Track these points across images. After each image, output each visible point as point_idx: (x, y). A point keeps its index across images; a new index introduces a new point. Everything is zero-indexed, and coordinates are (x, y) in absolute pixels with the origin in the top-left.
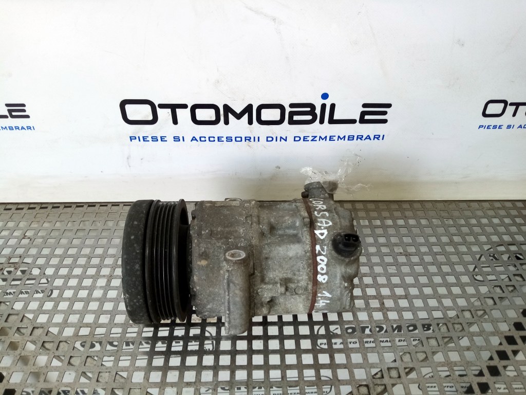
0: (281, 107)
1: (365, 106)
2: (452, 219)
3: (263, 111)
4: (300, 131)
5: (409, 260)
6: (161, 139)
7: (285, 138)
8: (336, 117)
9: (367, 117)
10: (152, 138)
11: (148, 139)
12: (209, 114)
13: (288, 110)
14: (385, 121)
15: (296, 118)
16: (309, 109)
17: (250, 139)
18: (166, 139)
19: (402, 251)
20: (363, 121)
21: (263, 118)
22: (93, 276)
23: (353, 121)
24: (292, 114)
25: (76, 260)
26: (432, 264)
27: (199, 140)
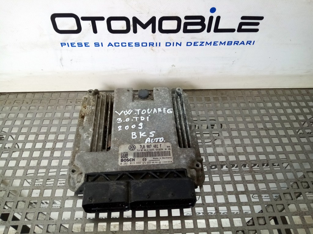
0: (178, 19)
1: (243, 18)
2: (297, 102)
3: (164, 22)
4: (192, 38)
5: (268, 133)
6: (85, 45)
7: (180, 44)
8: (220, 27)
9: (244, 27)
10: (78, 44)
11: (75, 45)
12: (122, 25)
13: (183, 21)
14: (257, 30)
15: (189, 28)
16: (199, 21)
17: (153, 44)
18: (88, 45)
19: (263, 127)
20: (240, 30)
21: (164, 27)
22: (40, 149)
23: (232, 30)
24: (186, 24)
25: (27, 137)
26: (285, 136)
27: (113, 45)
